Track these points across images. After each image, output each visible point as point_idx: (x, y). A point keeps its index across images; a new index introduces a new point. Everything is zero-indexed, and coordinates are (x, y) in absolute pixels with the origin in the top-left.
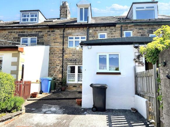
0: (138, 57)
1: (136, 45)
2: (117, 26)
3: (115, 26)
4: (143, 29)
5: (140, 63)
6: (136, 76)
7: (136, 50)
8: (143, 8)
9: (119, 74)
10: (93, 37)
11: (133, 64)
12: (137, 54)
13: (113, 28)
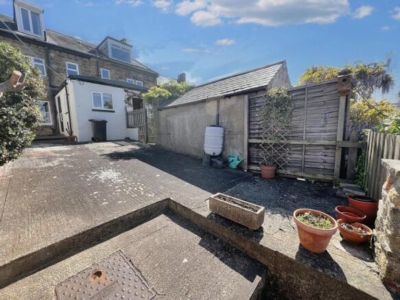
0: (128, 99)
1: (126, 89)
2: (92, 59)
3: (89, 59)
4: (120, 71)
5: (129, 104)
6: (127, 114)
7: (126, 94)
8: (119, 47)
9: (113, 112)
10: (57, 64)
11: (124, 104)
12: (127, 97)
13: (86, 59)
